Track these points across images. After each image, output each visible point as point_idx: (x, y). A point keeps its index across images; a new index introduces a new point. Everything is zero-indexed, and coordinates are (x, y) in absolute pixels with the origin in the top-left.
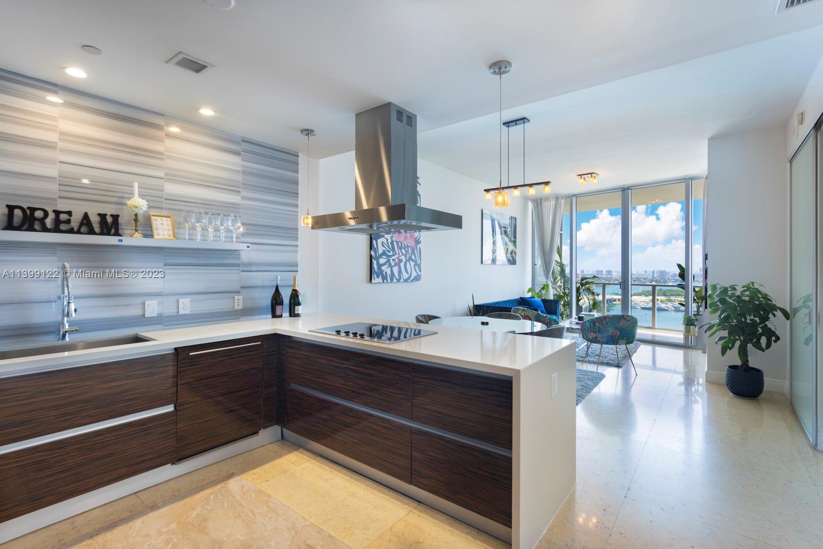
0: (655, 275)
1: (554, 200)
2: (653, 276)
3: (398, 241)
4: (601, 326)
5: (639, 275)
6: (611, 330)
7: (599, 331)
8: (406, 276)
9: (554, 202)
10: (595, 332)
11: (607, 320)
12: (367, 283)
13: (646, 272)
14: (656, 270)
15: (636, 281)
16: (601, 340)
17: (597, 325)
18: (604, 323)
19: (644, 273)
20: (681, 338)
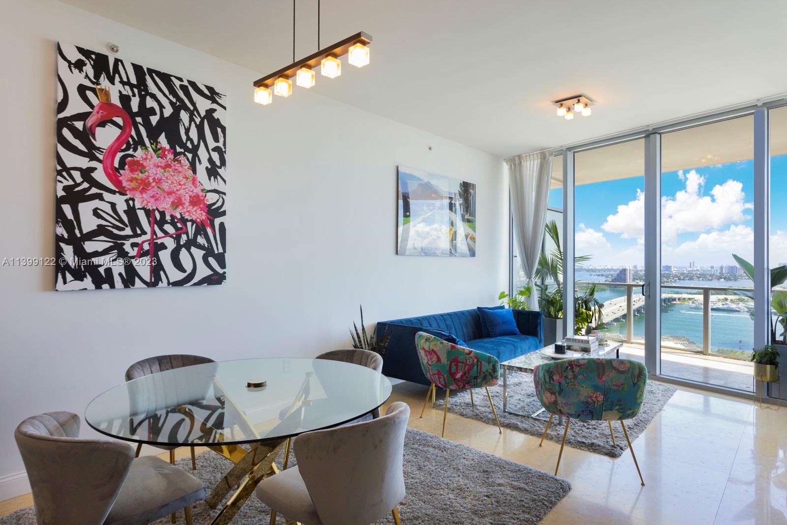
0: (724, 272)
1: (539, 157)
2: (721, 272)
3: (150, 207)
4: (563, 382)
5: (704, 271)
6: (585, 392)
7: (561, 391)
8: (176, 275)
9: (539, 161)
10: (553, 393)
11: (576, 370)
12: (45, 289)
13: (712, 267)
14: (724, 266)
15: (700, 277)
16: (565, 410)
17: (556, 377)
18: (570, 375)
19: (709, 269)
20: (748, 376)
